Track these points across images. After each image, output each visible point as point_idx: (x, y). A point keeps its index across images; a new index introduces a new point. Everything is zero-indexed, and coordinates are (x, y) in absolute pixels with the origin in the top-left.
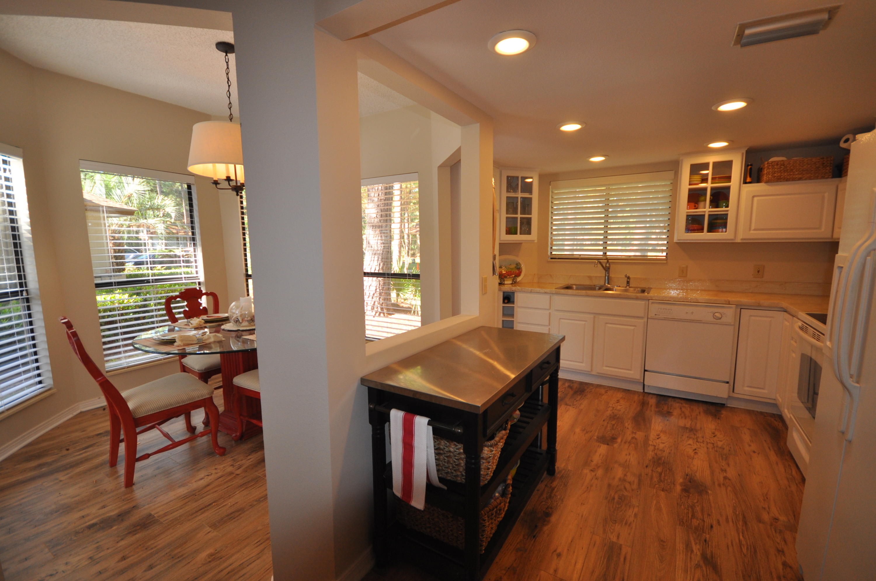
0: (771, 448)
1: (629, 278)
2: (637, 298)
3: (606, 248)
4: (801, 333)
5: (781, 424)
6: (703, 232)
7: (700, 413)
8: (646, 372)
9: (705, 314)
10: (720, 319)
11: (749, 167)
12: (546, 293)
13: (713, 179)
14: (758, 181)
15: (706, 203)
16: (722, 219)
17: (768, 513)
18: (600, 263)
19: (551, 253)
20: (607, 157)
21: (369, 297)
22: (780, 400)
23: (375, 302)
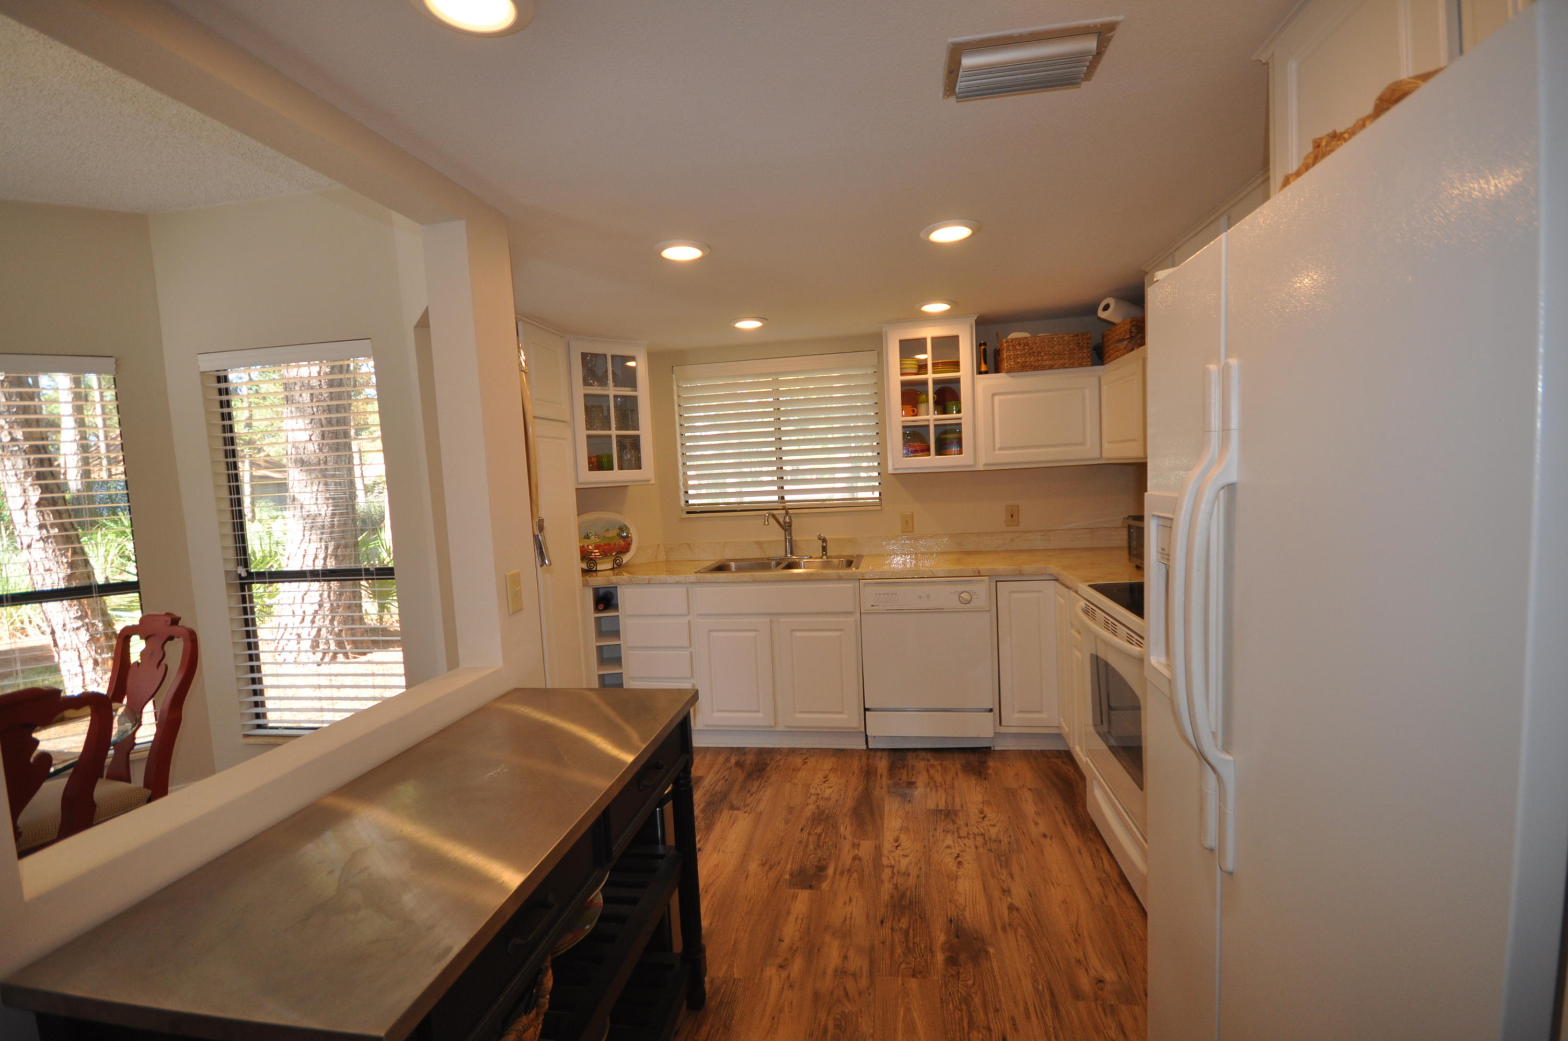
0: (1067, 822)
1: (824, 540)
2: (840, 579)
3: (782, 488)
4: (1085, 618)
5: (1072, 770)
6: (929, 455)
7: (957, 773)
8: (867, 713)
9: (945, 595)
10: (969, 602)
11: (983, 347)
12: (677, 583)
13: (934, 365)
14: (997, 370)
15: (928, 406)
16: (954, 432)
17: (1087, 970)
18: (774, 516)
19: (687, 502)
20: (766, 322)
21: (303, 620)
22: (1067, 729)
23: (319, 630)
